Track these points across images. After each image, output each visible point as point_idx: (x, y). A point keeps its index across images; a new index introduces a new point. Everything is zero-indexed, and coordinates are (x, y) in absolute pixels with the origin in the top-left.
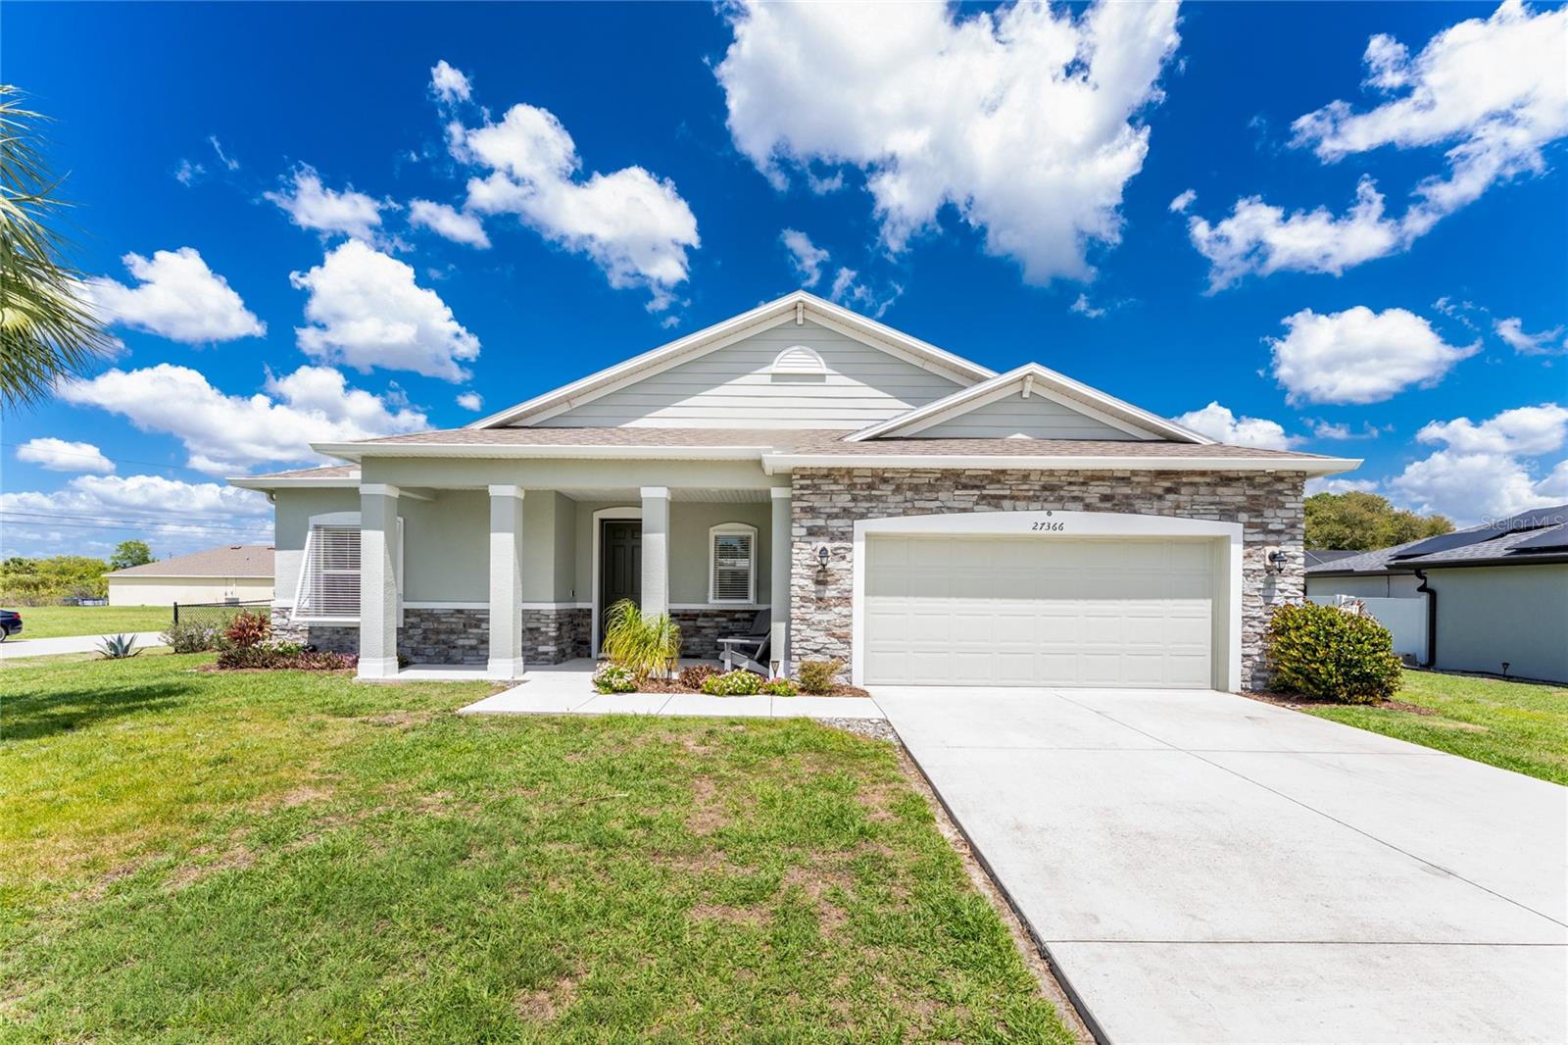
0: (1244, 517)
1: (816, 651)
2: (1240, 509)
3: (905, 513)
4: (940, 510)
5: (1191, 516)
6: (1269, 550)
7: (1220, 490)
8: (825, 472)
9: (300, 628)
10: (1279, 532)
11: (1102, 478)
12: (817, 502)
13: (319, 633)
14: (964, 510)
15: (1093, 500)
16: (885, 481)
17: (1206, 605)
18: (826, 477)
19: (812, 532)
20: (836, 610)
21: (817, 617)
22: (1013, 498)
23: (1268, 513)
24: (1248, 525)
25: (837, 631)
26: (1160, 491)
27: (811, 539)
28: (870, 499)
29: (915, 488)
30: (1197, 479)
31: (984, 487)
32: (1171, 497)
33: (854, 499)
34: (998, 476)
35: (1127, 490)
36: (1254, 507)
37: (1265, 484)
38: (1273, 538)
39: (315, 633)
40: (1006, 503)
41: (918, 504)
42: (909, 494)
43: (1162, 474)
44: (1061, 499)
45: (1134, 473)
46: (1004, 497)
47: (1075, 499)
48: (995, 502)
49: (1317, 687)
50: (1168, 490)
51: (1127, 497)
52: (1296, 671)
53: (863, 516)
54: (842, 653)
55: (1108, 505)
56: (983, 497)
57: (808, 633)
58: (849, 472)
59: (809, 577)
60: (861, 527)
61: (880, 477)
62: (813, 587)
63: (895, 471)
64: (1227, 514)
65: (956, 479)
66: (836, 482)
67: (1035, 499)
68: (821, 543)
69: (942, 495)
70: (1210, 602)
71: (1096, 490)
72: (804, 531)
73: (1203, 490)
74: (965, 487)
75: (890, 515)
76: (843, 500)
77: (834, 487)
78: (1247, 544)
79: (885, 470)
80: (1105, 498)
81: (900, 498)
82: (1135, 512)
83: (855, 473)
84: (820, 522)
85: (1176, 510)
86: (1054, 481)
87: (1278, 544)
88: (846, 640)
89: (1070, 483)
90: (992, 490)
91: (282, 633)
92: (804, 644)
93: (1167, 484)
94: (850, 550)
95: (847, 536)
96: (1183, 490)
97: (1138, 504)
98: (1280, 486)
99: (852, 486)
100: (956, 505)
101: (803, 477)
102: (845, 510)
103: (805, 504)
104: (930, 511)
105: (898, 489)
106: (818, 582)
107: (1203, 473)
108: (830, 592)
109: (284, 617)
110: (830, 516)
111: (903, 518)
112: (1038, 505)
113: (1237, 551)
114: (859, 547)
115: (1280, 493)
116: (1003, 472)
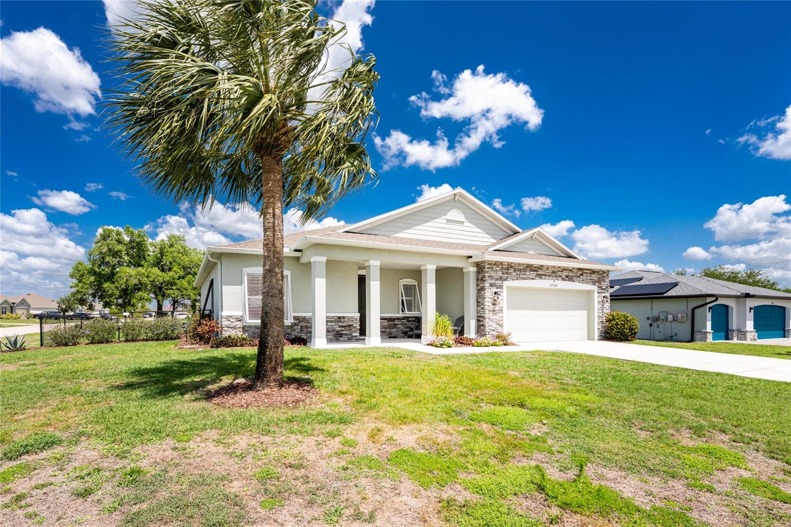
0: (597, 284)
1: (493, 330)
2: (596, 282)
3: (517, 279)
4: (527, 279)
5: (586, 283)
6: (603, 295)
7: (592, 275)
8: (494, 263)
9: (238, 326)
10: (604, 289)
11: (566, 270)
12: (493, 274)
13: (248, 329)
14: (533, 279)
15: (564, 277)
16: (511, 267)
17: (585, 312)
18: (495, 264)
19: (491, 285)
20: (499, 314)
21: (493, 317)
22: (545, 275)
23: (602, 283)
24: (599, 287)
25: (499, 322)
26: (579, 275)
27: (491, 288)
28: (507, 273)
29: (520, 270)
30: (587, 272)
31: (537, 271)
32: (581, 277)
33: (503, 274)
34: (541, 267)
35: (571, 274)
36: (599, 281)
37: (602, 274)
38: (603, 291)
39: (246, 329)
40: (543, 277)
41: (521, 276)
42: (518, 272)
43: (580, 269)
44: (556, 276)
45: (573, 268)
46: (543, 275)
47: (560, 276)
48: (540, 276)
49: (624, 337)
50: (581, 275)
51: (572, 276)
52: (618, 332)
53: (506, 280)
54: (501, 331)
55: (567, 279)
56: (538, 275)
57: (491, 323)
58: (501, 263)
59: (491, 302)
60: (505, 284)
61: (510, 266)
62: (492, 306)
63: (515, 264)
64: (594, 283)
65: (530, 268)
66: (498, 267)
67: (550, 276)
68: (495, 290)
69: (527, 273)
70: (586, 311)
71: (565, 273)
72: (489, 285)
73: (589, 275)
74: (533, 271)
75: (513, 280)
76: (500, 274)
77: (497, 269)
78: (598, 293)
79: (511, 263)
80: (567, 276)
81: (515, 274)
82: (574, 281)
83: (503, 263)
84: (493, 282)
85: (583, 281)
86: (554, 270)
87: (604, 293)
88: (501, 326)
89: (559, 271)
90: (540, 272)
91: (228, 329)
92: (490, 328)
93: (580, 273)
94: (502, 292)
95: (501, 287)
96: (584, 275)
97: (574, 278)
98: (605, 275)
99: (502, 268)
100: (530, 277)
101: (488, 264)
102: (500, 277)
103: (489, 275)
104: (524, 279)
105: (515, 270)
106: (493, 304)
107: (588, 270)
108: (497, 308)
109: (229, 321)
110: (497, 279)
111: (517, 281)
112: (551, 278)
113: (596, 295)
114: (505, 290)
115: (604, 277)
116: (542, 266)
